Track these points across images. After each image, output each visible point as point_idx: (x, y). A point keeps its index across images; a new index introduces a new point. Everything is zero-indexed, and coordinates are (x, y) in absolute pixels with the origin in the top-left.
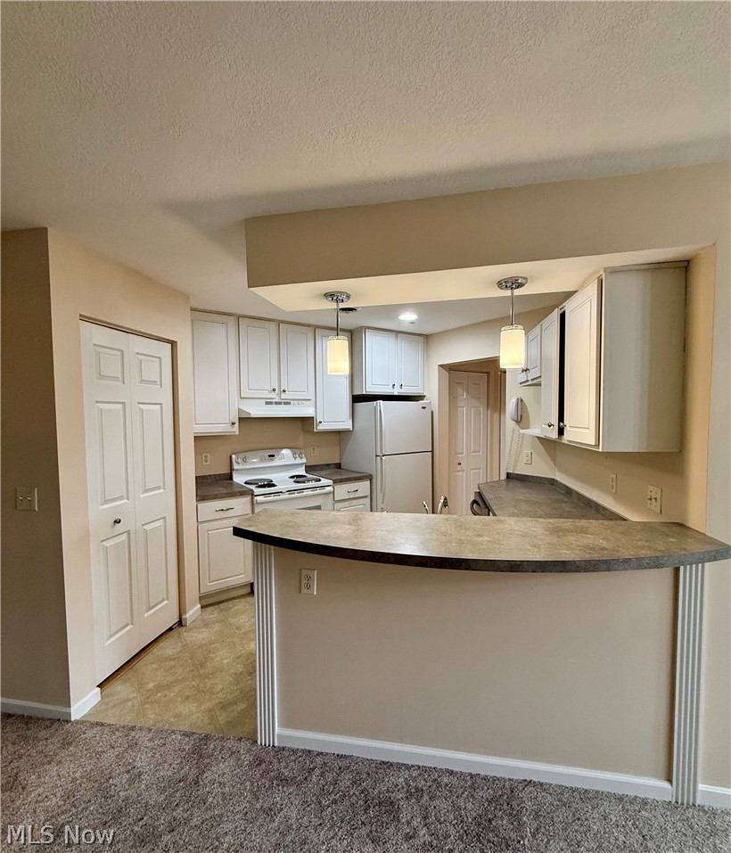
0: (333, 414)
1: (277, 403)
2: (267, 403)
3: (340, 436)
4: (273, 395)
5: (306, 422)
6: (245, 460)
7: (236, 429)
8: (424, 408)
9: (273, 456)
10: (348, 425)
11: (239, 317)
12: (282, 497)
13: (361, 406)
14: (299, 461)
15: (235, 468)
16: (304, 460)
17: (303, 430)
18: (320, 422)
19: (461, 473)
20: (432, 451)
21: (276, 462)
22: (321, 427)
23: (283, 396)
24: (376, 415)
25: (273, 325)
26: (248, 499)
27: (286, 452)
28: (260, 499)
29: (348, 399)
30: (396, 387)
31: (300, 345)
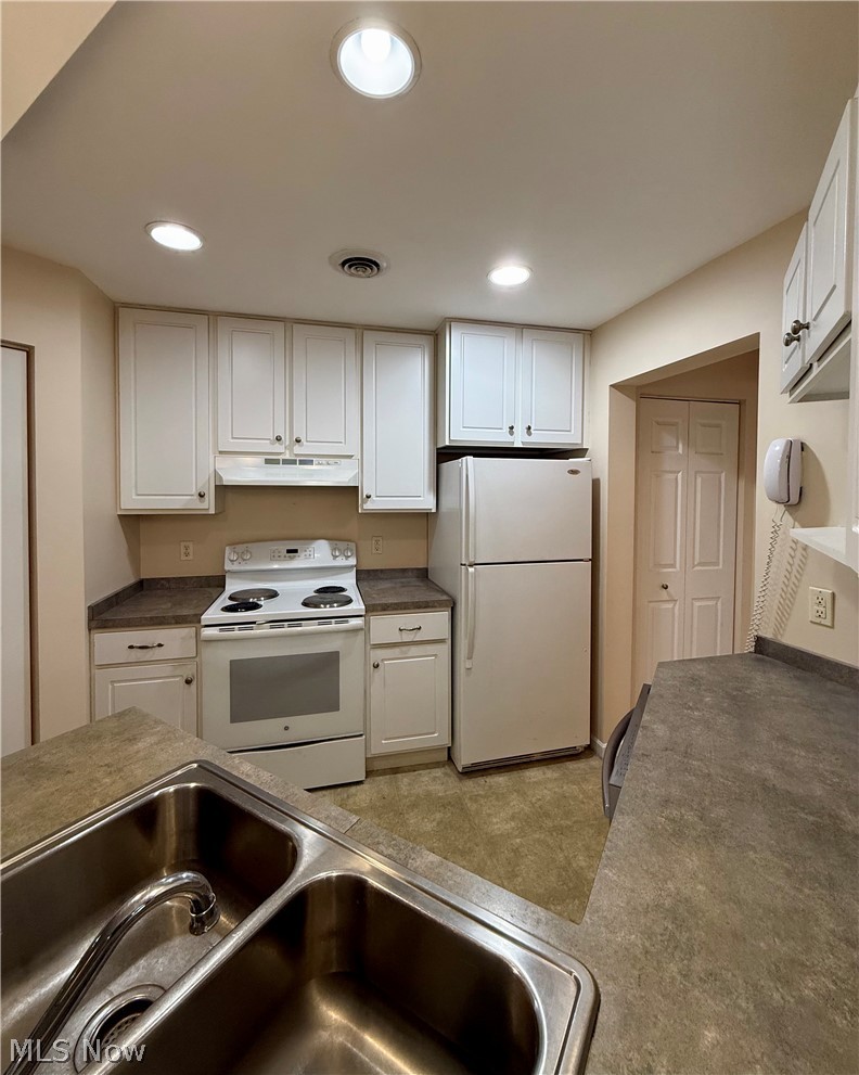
0: (397, 482)
1: (286, 462)
2: (268, 461)
4: (278, 448)
5: (349, 494)
7: (209, 505)
8: (574, 472)
9: (296, 551)
10: (427, 502)
12: (256, 632)
13: (453, 466)
14: (341, 562)
15: (229, 569)
16: (353, 561)
18: (368, 497)
19: (670, 606)
21: (299, 563)
22: (369, 506)
23: (298, 449)
24: (462, 484)
25: (281, 327)
26: (191, 631)
27: (321, 545)
28: (213, 634)
29: (425, 454)
30: (519, 431)
31: (332, 360)
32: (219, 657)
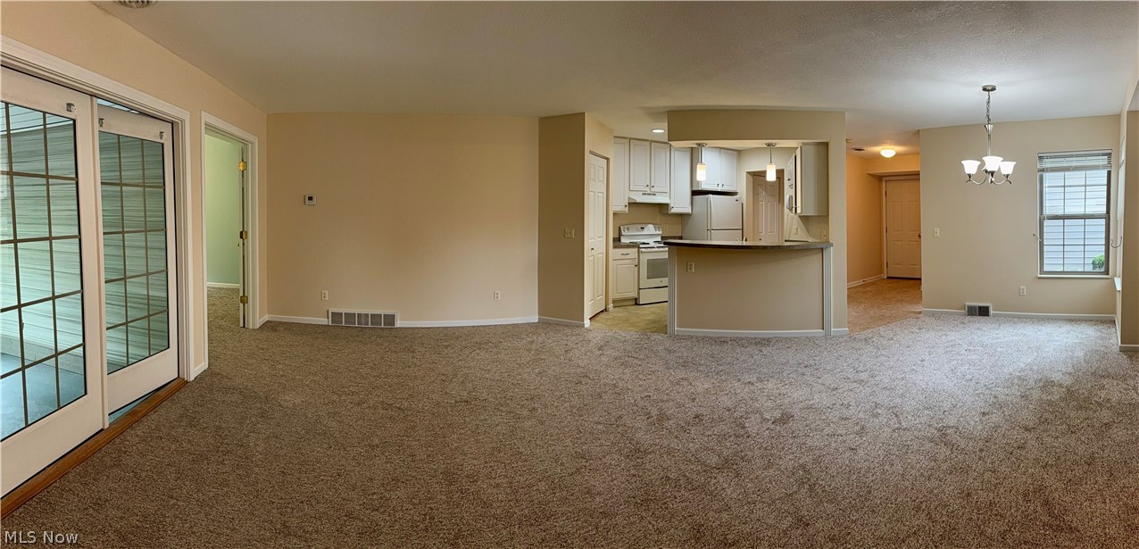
0: (680, 203)
1: (649, 194)
2: (643, 194)
3: (682, 217)
4: (647, 189)
5: (663, 208)
6: (628, 229)
7: (627, 209)
8: (737, 200)
9: (644, 228)
10: (688, 210)
11: (630, 139)
12: (654, 250)
13: (697, 198)
14: (658, 232)
15: (624, 233)
16: (661, 232)
17: (660, 213)
18: (672, 208)
20: (742, 230)
21: (645, 232)
22: (673, 211)
23: (652, 190)
24: (708, 203)
25: (648, 143)
26: (636, 249)
27: (651, 226)
28: (643, 250)
29: (689, 193)
30: (720, 185)
31: (662, 157)
32: (645, 258)
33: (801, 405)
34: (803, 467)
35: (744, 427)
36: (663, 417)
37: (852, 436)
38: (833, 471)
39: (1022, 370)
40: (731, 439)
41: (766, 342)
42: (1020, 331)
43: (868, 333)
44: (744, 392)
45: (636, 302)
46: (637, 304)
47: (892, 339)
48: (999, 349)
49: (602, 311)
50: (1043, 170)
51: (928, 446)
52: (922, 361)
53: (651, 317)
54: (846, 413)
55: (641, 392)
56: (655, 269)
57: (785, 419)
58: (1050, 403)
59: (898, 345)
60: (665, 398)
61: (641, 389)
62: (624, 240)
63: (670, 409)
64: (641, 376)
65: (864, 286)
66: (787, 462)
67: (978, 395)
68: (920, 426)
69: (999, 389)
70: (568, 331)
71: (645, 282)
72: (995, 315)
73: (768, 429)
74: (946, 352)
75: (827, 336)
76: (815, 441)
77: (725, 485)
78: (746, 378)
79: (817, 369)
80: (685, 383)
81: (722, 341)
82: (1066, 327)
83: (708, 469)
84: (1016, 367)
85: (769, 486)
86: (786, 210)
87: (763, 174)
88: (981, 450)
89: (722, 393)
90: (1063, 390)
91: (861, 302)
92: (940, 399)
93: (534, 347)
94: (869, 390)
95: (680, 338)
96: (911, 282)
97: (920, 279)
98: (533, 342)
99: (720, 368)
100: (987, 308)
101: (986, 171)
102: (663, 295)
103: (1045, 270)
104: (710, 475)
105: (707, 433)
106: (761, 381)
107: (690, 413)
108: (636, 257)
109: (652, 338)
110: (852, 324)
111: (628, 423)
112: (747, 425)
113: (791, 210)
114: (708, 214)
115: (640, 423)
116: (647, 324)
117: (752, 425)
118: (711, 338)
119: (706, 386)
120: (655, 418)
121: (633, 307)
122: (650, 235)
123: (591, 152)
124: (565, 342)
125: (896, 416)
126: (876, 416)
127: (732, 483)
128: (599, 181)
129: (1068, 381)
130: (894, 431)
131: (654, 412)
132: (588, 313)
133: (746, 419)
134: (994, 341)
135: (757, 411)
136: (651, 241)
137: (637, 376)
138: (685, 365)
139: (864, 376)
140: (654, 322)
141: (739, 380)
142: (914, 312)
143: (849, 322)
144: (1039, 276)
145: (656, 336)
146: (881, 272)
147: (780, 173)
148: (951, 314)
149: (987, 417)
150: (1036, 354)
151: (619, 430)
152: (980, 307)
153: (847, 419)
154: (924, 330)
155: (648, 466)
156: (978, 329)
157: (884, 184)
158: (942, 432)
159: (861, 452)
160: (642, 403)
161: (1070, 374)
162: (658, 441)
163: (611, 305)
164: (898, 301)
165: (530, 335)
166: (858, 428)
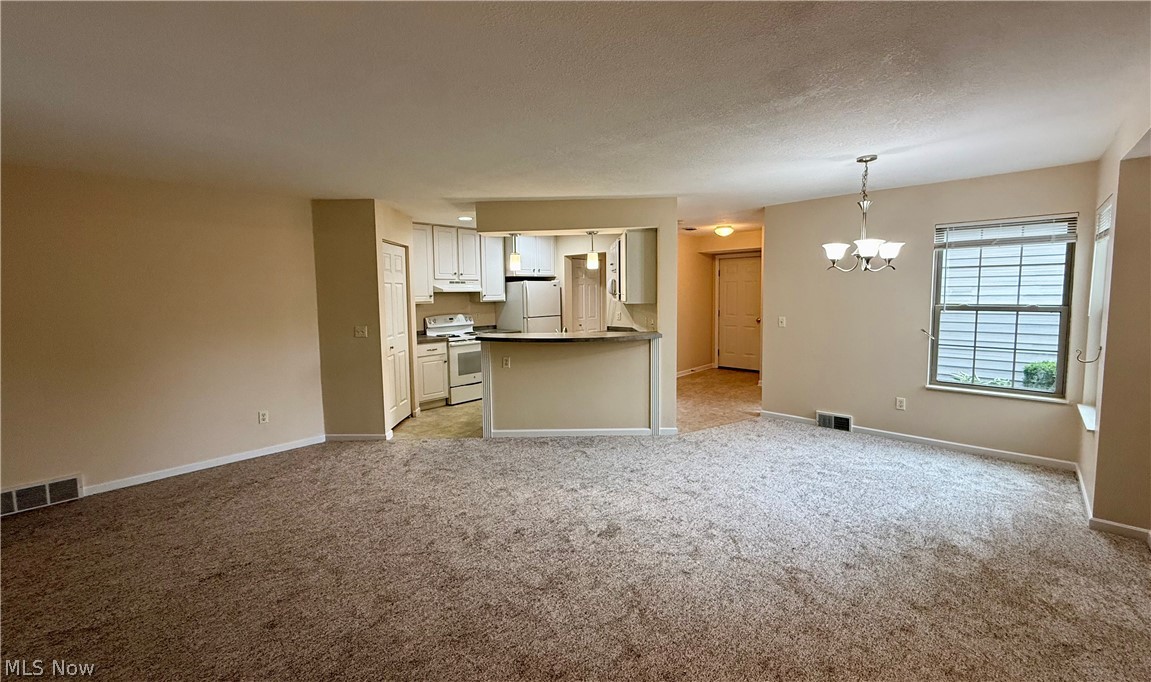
0: (494, 291)
1: (457, 283)
2: (451, 283)
3: (497, 305)
4: (455, 277)
5: (473, 296)
6: (435, 321)
7: (432, 300)
8: (555, 286)
9: (453, 319)
10: (503, 298)
11: (433, 226)
12: (464, 343)
13: (512, 284)
14: (469, 323)
15: (429, 326)
16: (472, 322)
17: (471, 302)
18: (485, 296)
20: (561, 316)
21: (454, 323)
22: (485, 299)
23: (461, 278)
24: (524, 290)
25: (454, 230)
26: (445, 344)
27: (461, 317)
28: (453, 344)
29: (503, 280)
30: (536, 271)
31: (471, 243)
32: (455, 353)
33: (628, 517)
34: (633, 587)
35: (568, 541)
36: (481, 536)
37: (684, 558)
38: (664, 596)
39: (901, 518)
40: (555, 554)
41: (589, 441)
42: (896, 459)
43: (698, 435)
44: (567, 501)
45: (447, 402)
46: (448, 404)
47: (726, 445)
48: (866, 481)
49: (408, 417)
50: (943, 246)
51: (774, 588)
52: (763, 477)
53: (464, 419)
54: (678, 529)
55: (455, 510)
56: (468, 364)
57: (611, 532)
58: (952, 578)
59: (733, 454)
60: (483, 513)
61: (454, 506)
62: (429, 333)
63: (488, 525)
64: (454, 491)
65: (691, 376)
66: (615, 582)
67: (838, 538)
68: (763, 560)
69: (868, 537)
70: (366, 448)
71: (456, 379)
72: (856, 431)
73: (594, 542)
74: (792, 471)
75: (654, 436)
76: (645, 558)
77: (550, 608)
78: (570, 484)
79: (644, 475)
80: (504, 494)
81: (542, 442)
82: (975, 466)
83: (531, 590)
84: (892, 511)
85: (597, 608)
86: (609, 296)
87: (583, 258)
88: (846, 615)
89: (544, 503)
90: (975, 564)
91: (690, 396)
92: (788, 532)
93: (320, 476)
94: (701, 505)
95: (497, 441)
96: (746, 374)
97: (758, 372)
98: (318, 470)
99: (541, 474)
100: (847, 420)
101: (858, 256)
102: (476, 392)
103: (938, 378)
104: (533, 597)
105: (529, 549)
106: (584, 487)
107: (510, 528)
108: (446, 352)
109: (466, 444)
110: (682, 423)
111: (442, 549)
112: (571, 538)
113: (614, 294)
114: (524, 303)
115: (455, 546)
116: (460, 428)
117: (577, 538)
118: (530, 439)
119: (527, 496)
120: (472, 538)
121: (444, 409)
122: (460, 326)
123: (384, 241)
124: (361, 463)
125: (734, 541)
126: (712, 537)
127: (557, 606)
128: (397, 271)
129: (984, 553)
130: (732, 559)
131: (471, 531)
132: (390, 421)
133: (570, 531)
134: (857, 467)
135: (582, 522)
136: (460, 333)
137: (450, 491)
138: (503, 473)
139: (696, 487)
140: (468, 424)
141: (562, 487)
142: (751, 414)
143: (678, 420)
144: (928, 386)
145: (471, 442)
146: (711, 360)
147: (602, 257)
148: (797, 421)
149: (852, 571)
150: (922, 498)
151: (431, 558)
152: (836, 418)
153: (677, 536)
154: (764, 438)
155: (465, 595)
156: (833, 446)
157: (717, 263)
158: (792, 573)
159: (695, 578)
160: (456, 523)
161: (987, 542)
162: (475, 564)
163: (418, 410)
164: (730, 397)
165: (315, 461)
166: (690, 548)
